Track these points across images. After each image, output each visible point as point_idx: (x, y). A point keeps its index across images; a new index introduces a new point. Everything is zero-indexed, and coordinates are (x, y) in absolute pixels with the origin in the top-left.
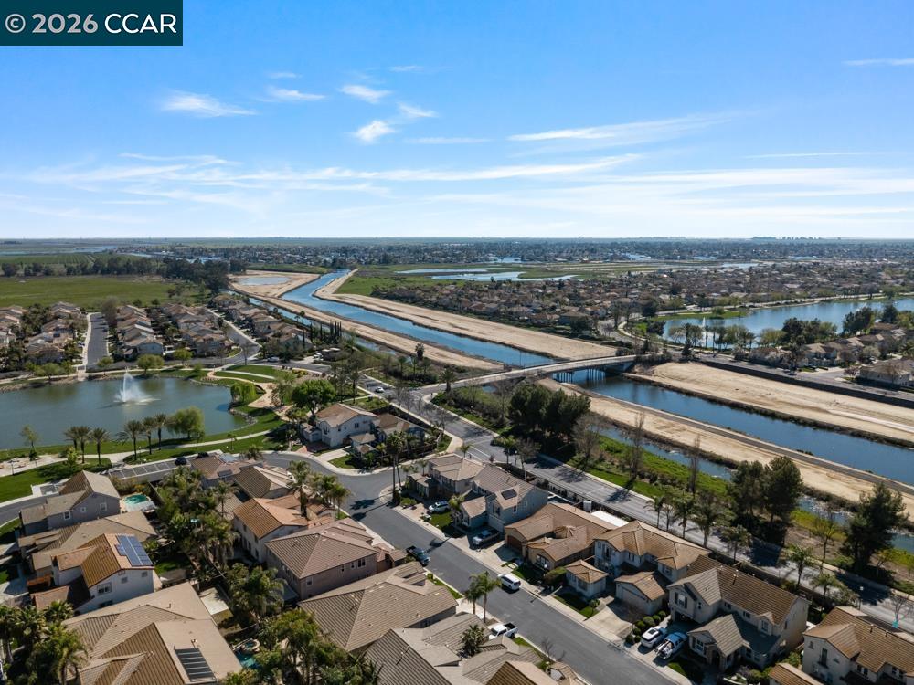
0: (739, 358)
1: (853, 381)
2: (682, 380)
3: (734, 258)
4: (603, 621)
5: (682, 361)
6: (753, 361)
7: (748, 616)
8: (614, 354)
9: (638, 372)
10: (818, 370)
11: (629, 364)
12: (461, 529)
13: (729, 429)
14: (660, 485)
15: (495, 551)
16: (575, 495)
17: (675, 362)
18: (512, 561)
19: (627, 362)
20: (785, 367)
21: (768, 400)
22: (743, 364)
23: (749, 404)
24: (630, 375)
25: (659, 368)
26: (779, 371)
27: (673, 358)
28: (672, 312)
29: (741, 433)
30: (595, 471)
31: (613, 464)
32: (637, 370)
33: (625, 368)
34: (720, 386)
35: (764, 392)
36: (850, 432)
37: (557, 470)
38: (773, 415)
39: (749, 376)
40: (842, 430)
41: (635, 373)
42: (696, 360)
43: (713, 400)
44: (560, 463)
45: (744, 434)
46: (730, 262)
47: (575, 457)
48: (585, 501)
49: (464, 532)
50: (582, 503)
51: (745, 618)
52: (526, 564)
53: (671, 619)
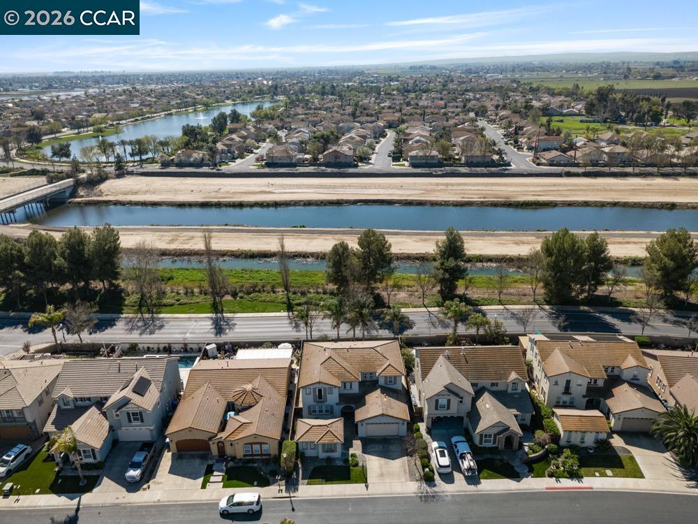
0: (165, 164)
1: (263, 167)
2: (136, 193)
3: (56, 88)
4: (382, 475)
5: (119, 176)
6: (180, 165)
7: (497, 385)
8: (46, 183)
9: (83, 195)
10: (229, 163)
11: (70, 190)
12: (87, 473)
13: (226, 225)
14: (246, 296)
15: (170, 472)
16: (185, 344)
17: (112, 178)
18: (209, 471)
19: (68, 187)
20: (208, 166)
21: (223, 193)
22: (173, 169)
23: (216, 200)
24: (77, 199)
25: (104, 186)
26: (205, 169)
27: (109, 175)
28: (53, 136)
29: (238, 226)
30: (164, 309)
31: (178, 294)
32: (82, 194)
33: (67, 194)
34: (176, 192)
35: (216, 188)
36: (302, 203)
37: (120, 325)
38: (241, 205)
39: (188, 178)
40: (296, 203)
41: (82, 197)
42: (131, 173)
43: (182, 205)
44: (114, 316)
45: (243, 226)
46: (56, 91)
47: (126, 302)
48: (208, 347)
49: (95, 473)
50: (206, 350)
51: (494, 388)
52: (231, 464)
53: (427, 427)
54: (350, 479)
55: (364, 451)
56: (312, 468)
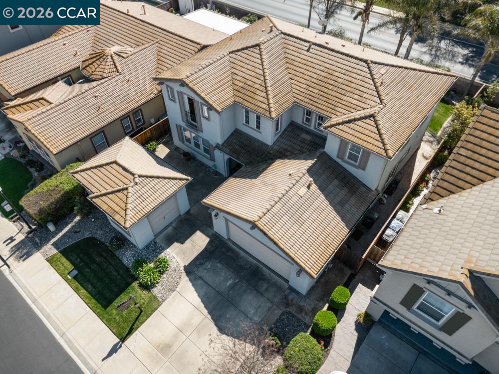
53: (367, 315)
54: (105, 307)
55: (190, 270)
56: (87, 235)
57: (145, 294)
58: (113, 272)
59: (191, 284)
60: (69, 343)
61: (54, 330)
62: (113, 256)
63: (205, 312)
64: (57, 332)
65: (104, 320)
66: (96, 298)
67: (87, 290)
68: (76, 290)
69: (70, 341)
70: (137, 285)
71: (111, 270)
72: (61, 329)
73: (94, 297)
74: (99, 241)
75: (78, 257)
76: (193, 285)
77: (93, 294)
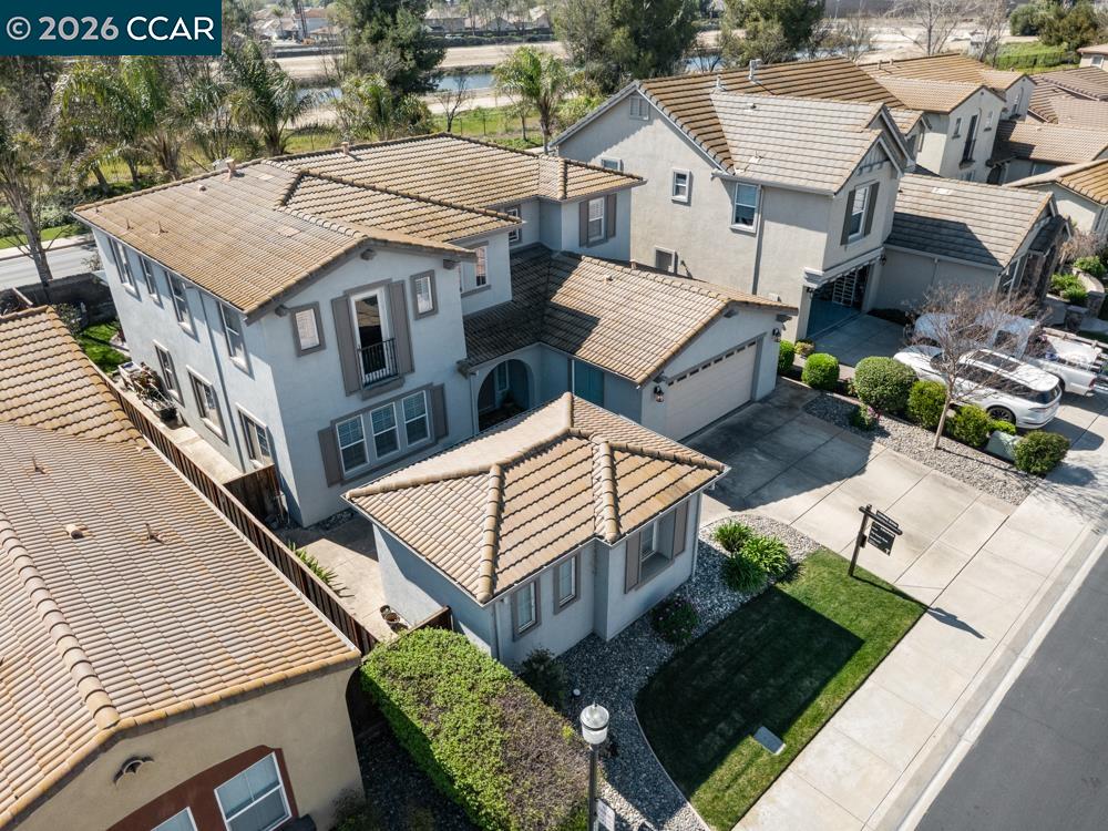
55: (740, 504)
57: (809, 571)
58: (758, 633)
59: (773, 504)
60: (970, 713)
61: (950, 760)
62: (706, 639)
63: (827, 488)
64: (953, 750)
65: (891, 645)
66: (835, 666)
67: (816, 693)
68: (821, 721)
69: (964, 712)
70: (787, 585)
71: (752, 637)
72: (943, 739)
73: (834, 672)
74: (651, 679)
75: (711, 727)
76: (775, 501)
77: (828, 674)
